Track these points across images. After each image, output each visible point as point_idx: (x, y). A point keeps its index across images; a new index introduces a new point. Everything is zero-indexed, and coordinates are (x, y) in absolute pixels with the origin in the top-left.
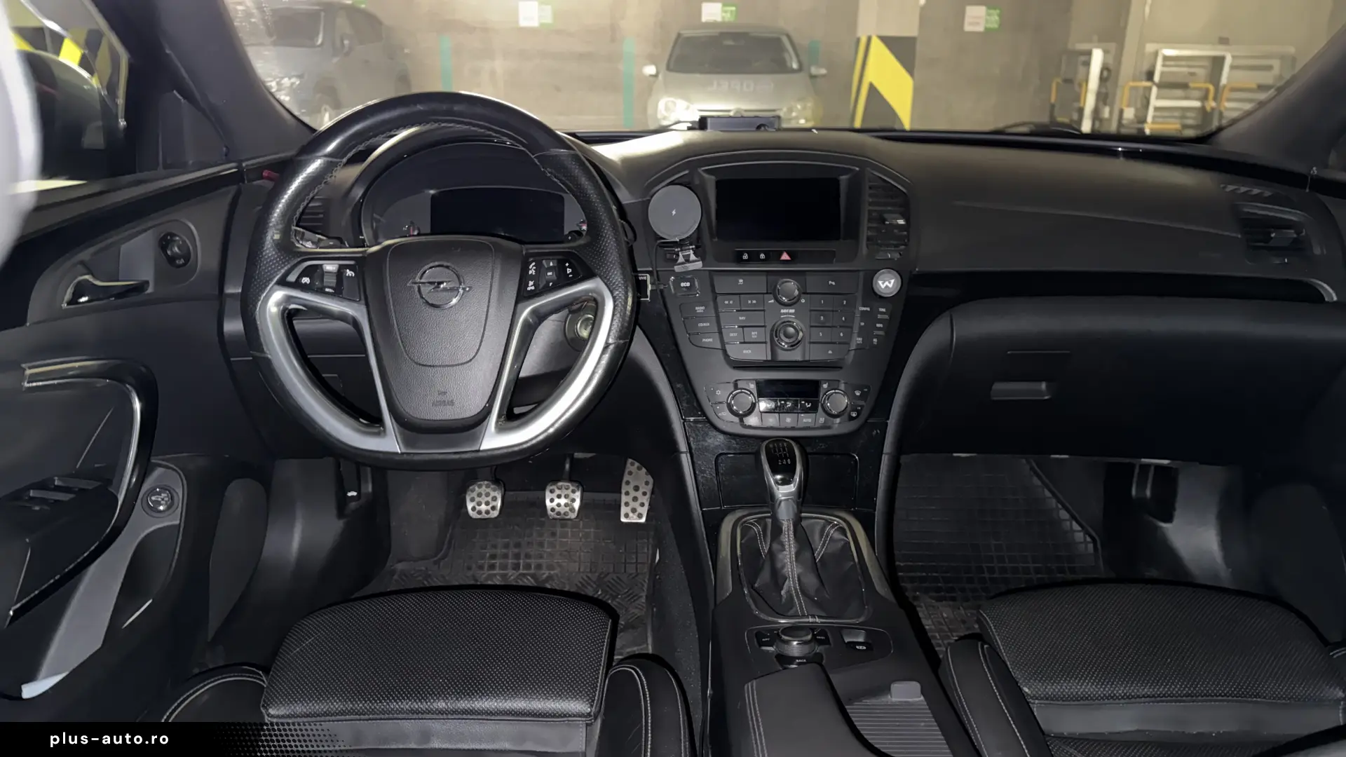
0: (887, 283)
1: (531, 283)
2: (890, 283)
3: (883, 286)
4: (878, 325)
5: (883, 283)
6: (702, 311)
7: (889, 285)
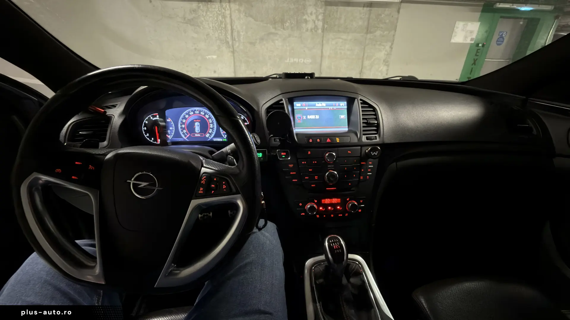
0: (375, 153)
1: (201, 189)
2: (376, 153)
3: (373, 154)
4: (369, 170)
5: (373, 153)
6: (292, 167)
7: (375, 154)
